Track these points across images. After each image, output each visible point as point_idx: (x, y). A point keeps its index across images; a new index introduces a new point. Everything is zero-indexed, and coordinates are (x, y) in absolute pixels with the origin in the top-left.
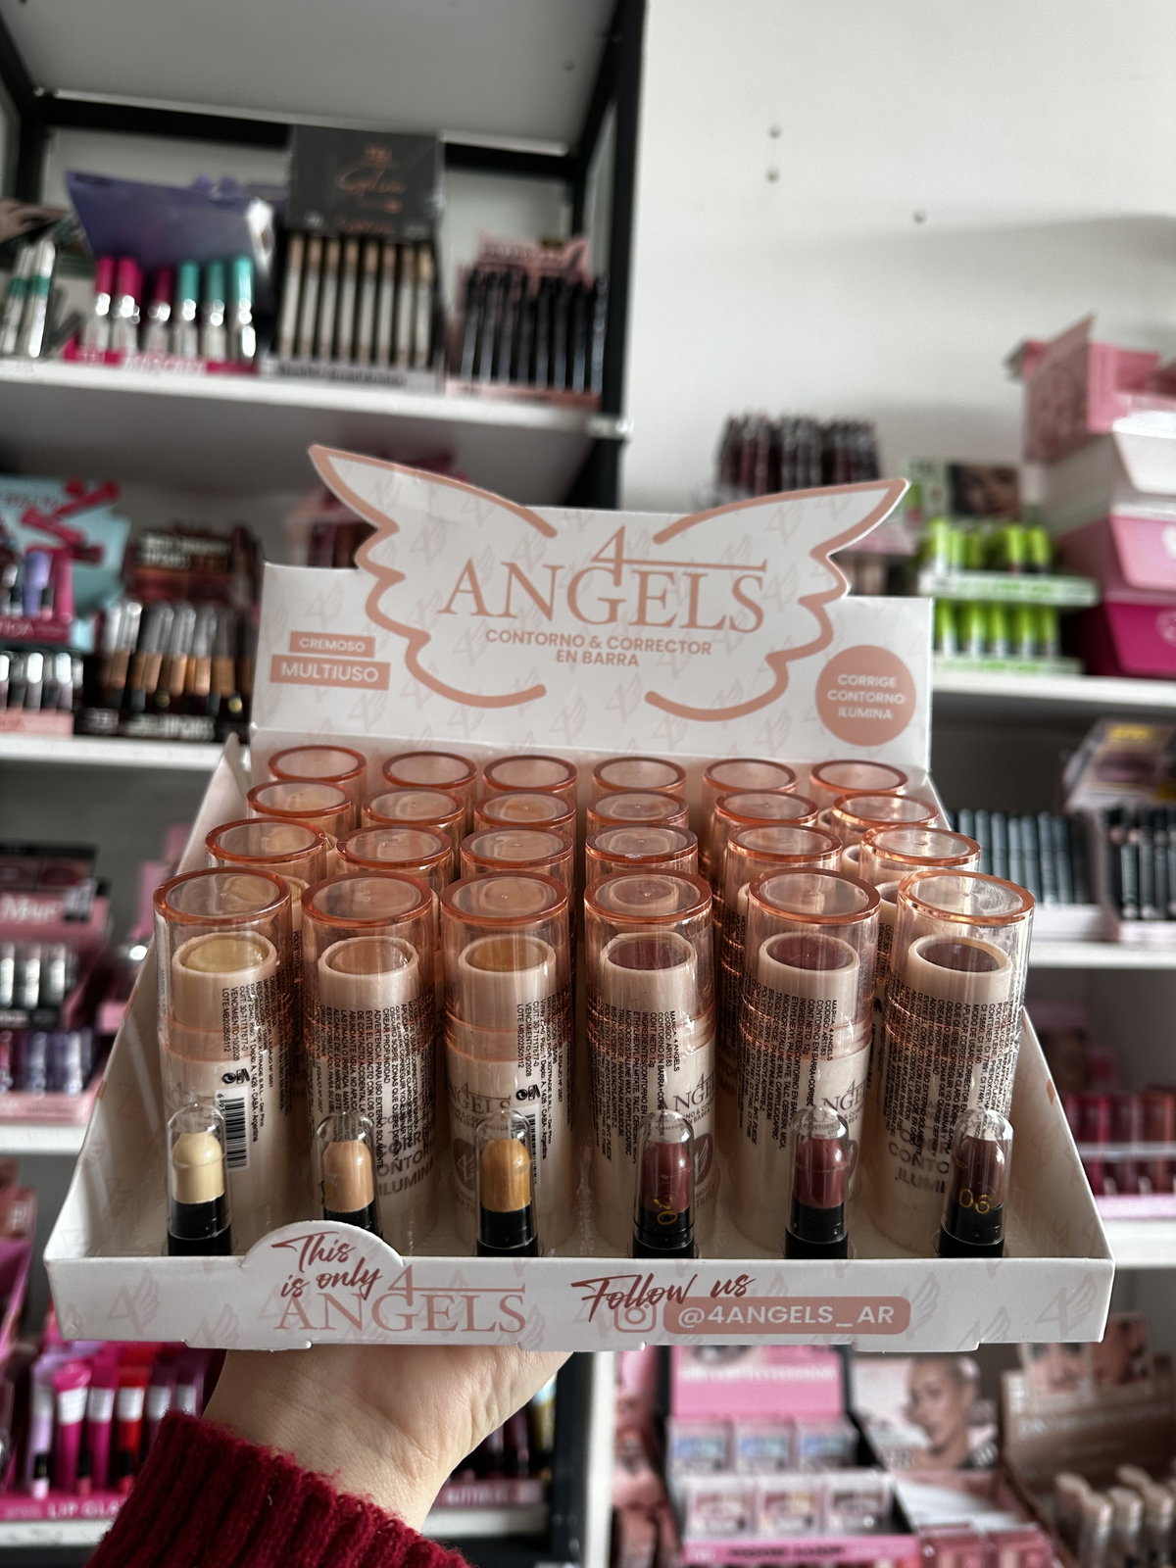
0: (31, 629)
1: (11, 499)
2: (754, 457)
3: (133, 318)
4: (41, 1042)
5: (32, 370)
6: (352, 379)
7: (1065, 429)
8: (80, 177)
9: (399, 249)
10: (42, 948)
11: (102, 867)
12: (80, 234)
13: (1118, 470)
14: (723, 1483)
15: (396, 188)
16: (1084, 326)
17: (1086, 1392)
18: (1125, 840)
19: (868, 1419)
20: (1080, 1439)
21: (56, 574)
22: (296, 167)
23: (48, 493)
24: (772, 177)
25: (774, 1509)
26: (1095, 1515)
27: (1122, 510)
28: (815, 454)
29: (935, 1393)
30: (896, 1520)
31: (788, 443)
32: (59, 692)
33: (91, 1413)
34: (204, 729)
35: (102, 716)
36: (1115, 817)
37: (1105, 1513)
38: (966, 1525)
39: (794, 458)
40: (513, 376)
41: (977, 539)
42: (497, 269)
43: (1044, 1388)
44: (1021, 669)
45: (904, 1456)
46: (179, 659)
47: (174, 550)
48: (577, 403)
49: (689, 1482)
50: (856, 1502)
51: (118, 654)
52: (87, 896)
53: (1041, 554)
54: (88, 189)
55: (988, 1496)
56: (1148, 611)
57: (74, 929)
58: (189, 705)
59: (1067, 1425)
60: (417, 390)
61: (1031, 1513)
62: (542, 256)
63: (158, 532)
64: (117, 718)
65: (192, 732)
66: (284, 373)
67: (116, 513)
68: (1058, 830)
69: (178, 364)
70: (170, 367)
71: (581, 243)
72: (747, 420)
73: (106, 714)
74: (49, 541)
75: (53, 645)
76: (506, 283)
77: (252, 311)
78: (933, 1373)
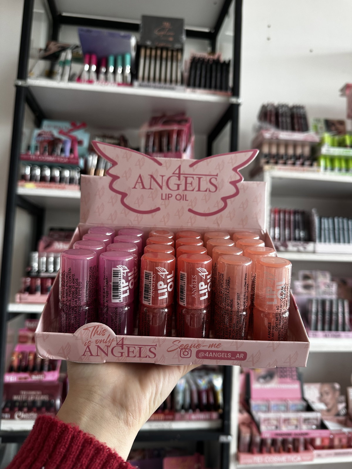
0: (68, 160)
1: (55, 127)
2: (271, 115)
3: (95, 71)
6: (160, 88)
8: (82, 30)
9: (172, 51)
14: (271, 415)
15: (172, 34)
19: (309, 400)
23: (66, 126)
24: (269, 39)
28: (289, 114)
29: (327, 393)
30: (322, 425)
31: (280, 111)
32: (74, 179)
38: (340, 430)
39: (282, 115)
40: (205, 87)
48: (225, 95)
50: (310, 421)
54: (84, 33)
55: (344, 424)
60: (180, 91)
62: (210, 56)
63: (99, 136)
66: (141, 86)
67: (86, 131)
69: (109, 84)
70: (107, 85)
72: (268, 105)
75: (71, 165)
77: (131, 69)
78: (326, 388)
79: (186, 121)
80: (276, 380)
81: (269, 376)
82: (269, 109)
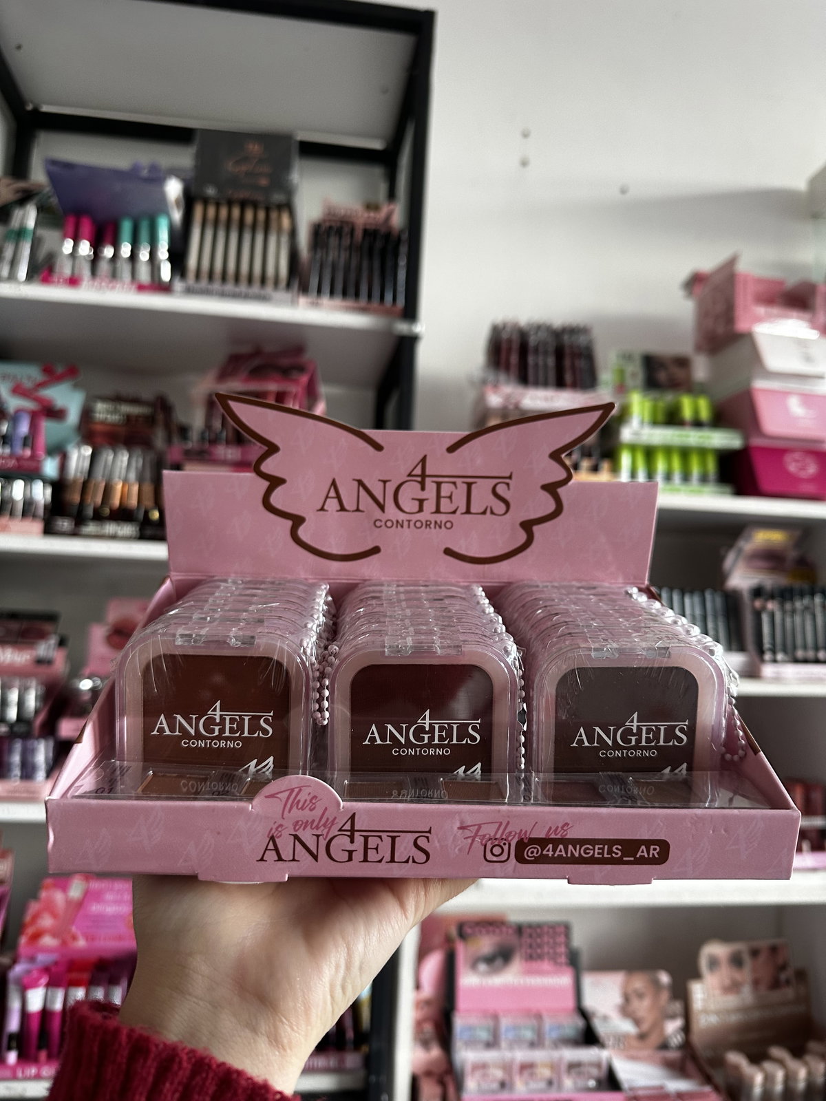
0: (16, 463)
1: (5, 377)
2: (509, 350)
3: (88, 256)
4: (18, 746)
5: (20, 290)
6: (235, 296)
7: (720, 329)
8: (54, 163)
9: (268, 210)
10: (20, 681)
11: (63, 627)
12: (54, 201)
13: (755, 357)
14: (490, 1056)
15: (265, 169)
16: (731, 263)
17: (747, 995)
18: (764, 608)
19: (594, 1014)
20: (744, 1028)
21: (34, 427)
22: (199, 157)
23: (30, 373)
24: (524, 163)
25: (526, 1073)
26: (752, 1079)
27: (759, 384)
28: (551, 349)
29: (640, 996)
30: (611, 1082)
31: (532, 341)
32: (34, 506)
33: (48, 1005)
34: (132, 531)
35: (63, 522)
36: (758, 592)
37: (759, 1079)
38: (661, 1087)
39: (536, 350)
40: (345, 294)
41: (661, 404)
42: (333, 224)
43: (717, 992)
44: (691, 491)
45: (619, 1040)
46: (116, 484)
47: (115, 412)
48: (388, 313)
49: (466, 1055)
50: (582, 1069)
51: (75, 481)
52: (52, 646)
53: (705, 414)
54: (60, 171)
55: (678, 1068)
56: (778, 452)
57: (43, 670)
58: (123, 515)
59: (734, 1019)
60: (280, 303)
61: (708, 1080)
62: (366, 215)
63: (104, 399)
64: (73, 523)
65: (125, 532)
66: (189, 291)
67: (76, 386)
68: (719, 601)
69: (118, 286)
70: (113, 288)
71: (392, 207)
72: (505, 326)
73: (66, 520)
74: (28, 405)
75: (31, 474)
76: (339, 232)
77: (169, 251)
78: (639, 982)
79: (301, 369)
80: (517, 965)
81: (501, 957)
82: (505, 336)
